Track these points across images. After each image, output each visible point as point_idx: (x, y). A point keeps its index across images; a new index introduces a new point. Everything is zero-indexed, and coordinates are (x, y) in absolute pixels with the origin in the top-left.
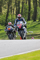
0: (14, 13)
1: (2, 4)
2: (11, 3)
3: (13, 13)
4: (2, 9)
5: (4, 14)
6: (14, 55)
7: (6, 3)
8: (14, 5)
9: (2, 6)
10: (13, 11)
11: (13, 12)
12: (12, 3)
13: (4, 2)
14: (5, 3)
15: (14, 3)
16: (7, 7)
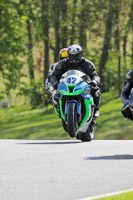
0: (125, 52)
1: (85, 21)
2: (117, 18)
3: (124, 49)
4: (88, 38)
5: (93, 54)
6: (126, 191)
7: (101, 16)
8: (126, 23)
9: (86, 27)
10: (122, 43)
11: (124, 46)
12: (121, 17)
13: (92, 14)
14: (97, 18)
15: (128, 18)
16: (103, 32)
